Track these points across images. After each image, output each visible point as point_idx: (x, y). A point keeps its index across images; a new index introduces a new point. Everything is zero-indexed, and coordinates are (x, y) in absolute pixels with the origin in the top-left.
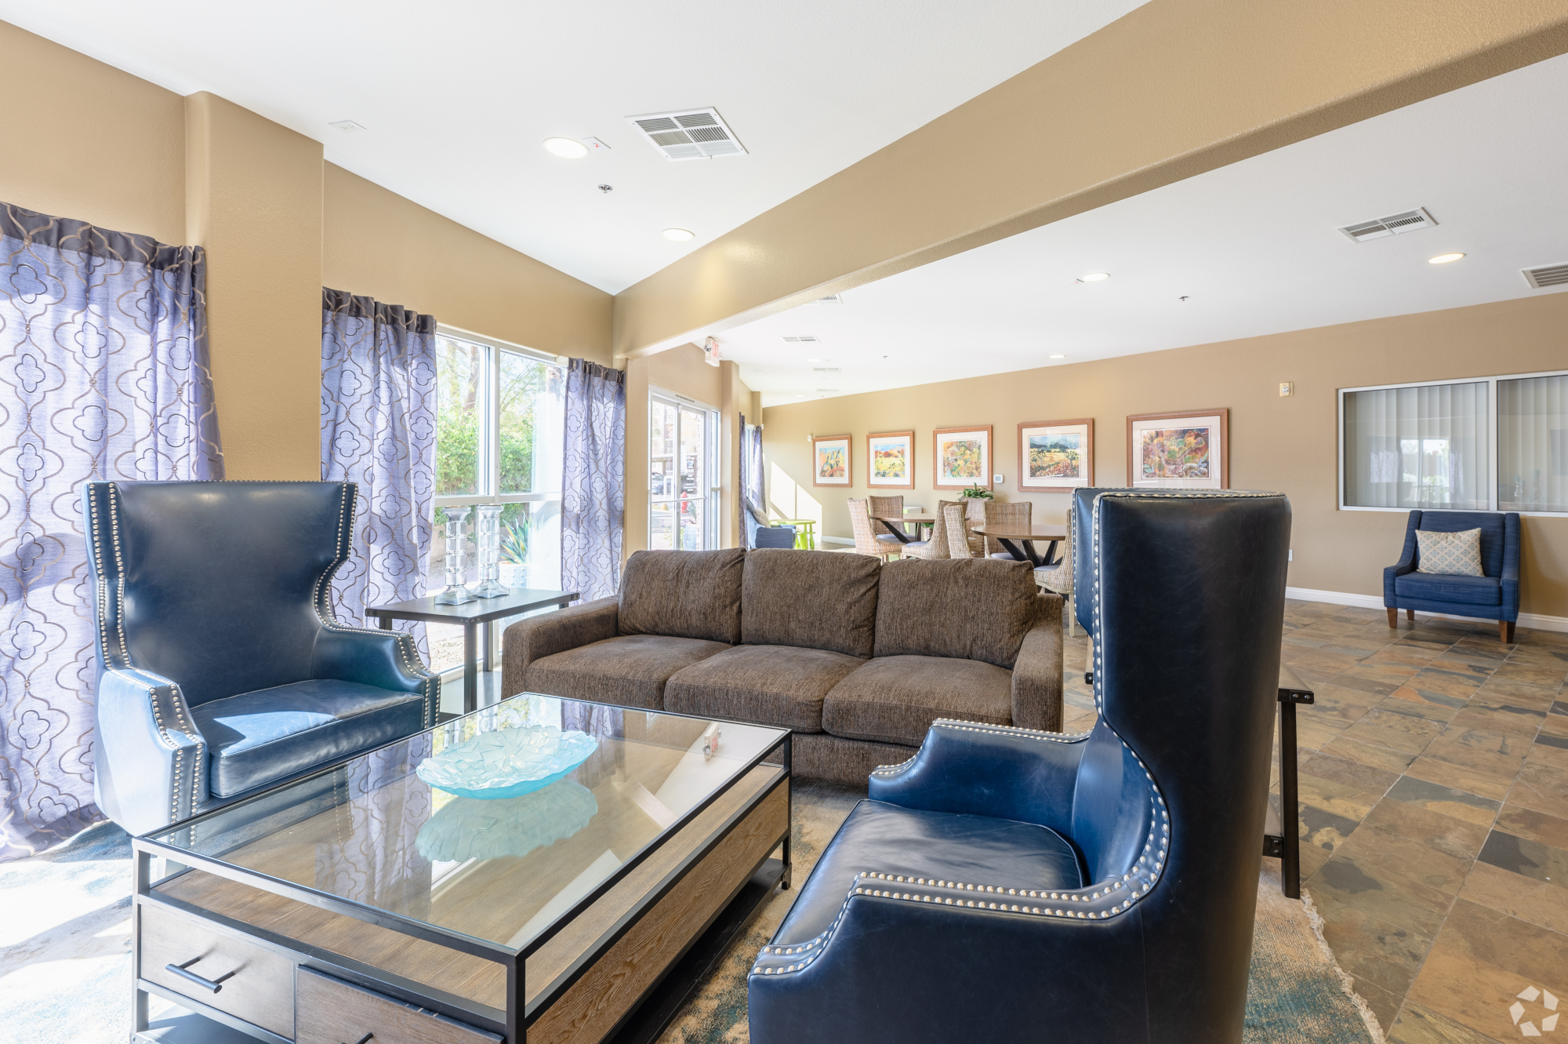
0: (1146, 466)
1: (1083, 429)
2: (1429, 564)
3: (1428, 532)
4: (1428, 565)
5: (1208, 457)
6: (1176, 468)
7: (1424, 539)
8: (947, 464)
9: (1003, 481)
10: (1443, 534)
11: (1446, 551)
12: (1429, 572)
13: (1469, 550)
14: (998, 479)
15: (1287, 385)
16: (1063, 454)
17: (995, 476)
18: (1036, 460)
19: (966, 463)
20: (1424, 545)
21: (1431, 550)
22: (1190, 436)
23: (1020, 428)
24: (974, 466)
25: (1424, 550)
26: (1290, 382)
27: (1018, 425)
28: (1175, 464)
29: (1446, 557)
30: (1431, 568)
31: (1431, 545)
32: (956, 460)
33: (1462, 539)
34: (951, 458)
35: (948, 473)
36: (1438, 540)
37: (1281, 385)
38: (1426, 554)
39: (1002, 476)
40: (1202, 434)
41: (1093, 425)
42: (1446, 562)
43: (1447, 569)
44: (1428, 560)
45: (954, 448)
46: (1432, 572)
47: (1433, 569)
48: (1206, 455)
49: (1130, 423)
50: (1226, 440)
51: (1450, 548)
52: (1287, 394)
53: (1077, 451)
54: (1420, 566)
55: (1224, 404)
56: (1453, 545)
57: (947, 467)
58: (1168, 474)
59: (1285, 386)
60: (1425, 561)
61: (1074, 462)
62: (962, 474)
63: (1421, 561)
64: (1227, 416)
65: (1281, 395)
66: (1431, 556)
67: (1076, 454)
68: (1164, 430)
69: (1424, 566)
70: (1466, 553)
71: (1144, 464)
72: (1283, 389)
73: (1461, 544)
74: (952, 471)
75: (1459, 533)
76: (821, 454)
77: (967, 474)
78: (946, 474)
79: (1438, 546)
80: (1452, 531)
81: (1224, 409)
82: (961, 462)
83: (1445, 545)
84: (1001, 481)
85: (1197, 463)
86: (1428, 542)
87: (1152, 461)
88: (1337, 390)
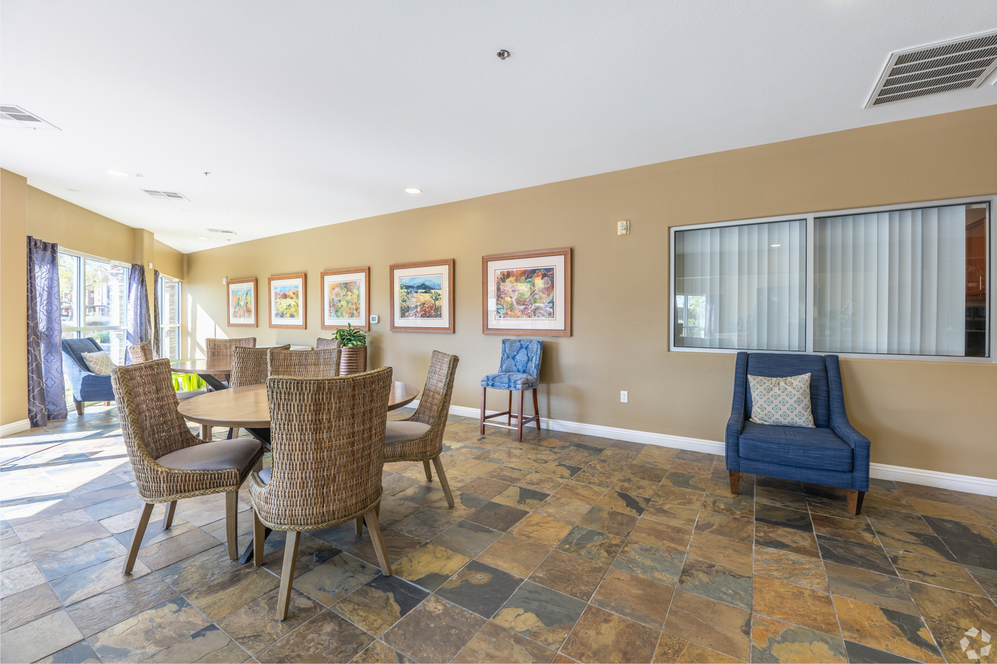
0: (499, 306)
1: (445, 270)
2: (764, 413)
3: (760, 378)
4: (762, 415)
5: (553, 297)
6: (525, 308)
7: (757, 386)
8: (333, 305)
9: (379, 322)
10: (774, 379)
11: (780, 399)
12: (763, 422)
13: (802, 398)
14: (374, 319)
15: (624, 222)
16: (428, 294)
17: (371, 316)
18: (405, 301)
19: (348, 303)
20: (757, 392)
21: (765, 398)
22: (538, 276)
23: (392, 268)
24: (354, 307)
25: (758, 398)
26: (627, 221)
27: (390, 266)
28: (523, 304)
29: (780, 406)
30: (766, 418)
31: (764, 392)
32: (340, 301)
33: (794, 384)
34: (336, 299)
35: (333, 314)
36: (771, 386)
37: (619, 223)
38: (760, 403)
39: (377, 317)
40: (548, 273)
41: (453, 264)
42: (781, 412)
43: (781, 419)
44: (762, 408)
45: (337, 290)
46: (766, 423)
47: (768, 420)
48: (551, 295)
49: (485, 263)
50: (569, 280)
51: (784, 396)
52: (624, 232)
53: (439, 292)
54: (753, 415)
55: (566, 244)
56: (786, 393)
57: (332, 308)
58: (519, 314)
59: (622, 224)
60: (759, 410)
61: (437, 302)
62: (344, 315)
63: (753, 410)
64: (571, 255)
65: (619, 234)
66: (765, 405)
67: (439, 295)
68: (515, 270)
69: (758, 415)
70: (799, 401)
71: (497, 304)
72: (621, 228)
73: (794, 392)
74: (337, 311)
75: (789, 378)
76: (233, 296)
77: (348, 315)
78: (332, 315)
79: (772, 393)
80: (782, 376)
81: (567, 248)
82: (343, 303)
83: (779, 392)
84: (376, 322)
85: (543, 303)
86: (761, 389)
87: (504, 301)
88: (669, 228)
